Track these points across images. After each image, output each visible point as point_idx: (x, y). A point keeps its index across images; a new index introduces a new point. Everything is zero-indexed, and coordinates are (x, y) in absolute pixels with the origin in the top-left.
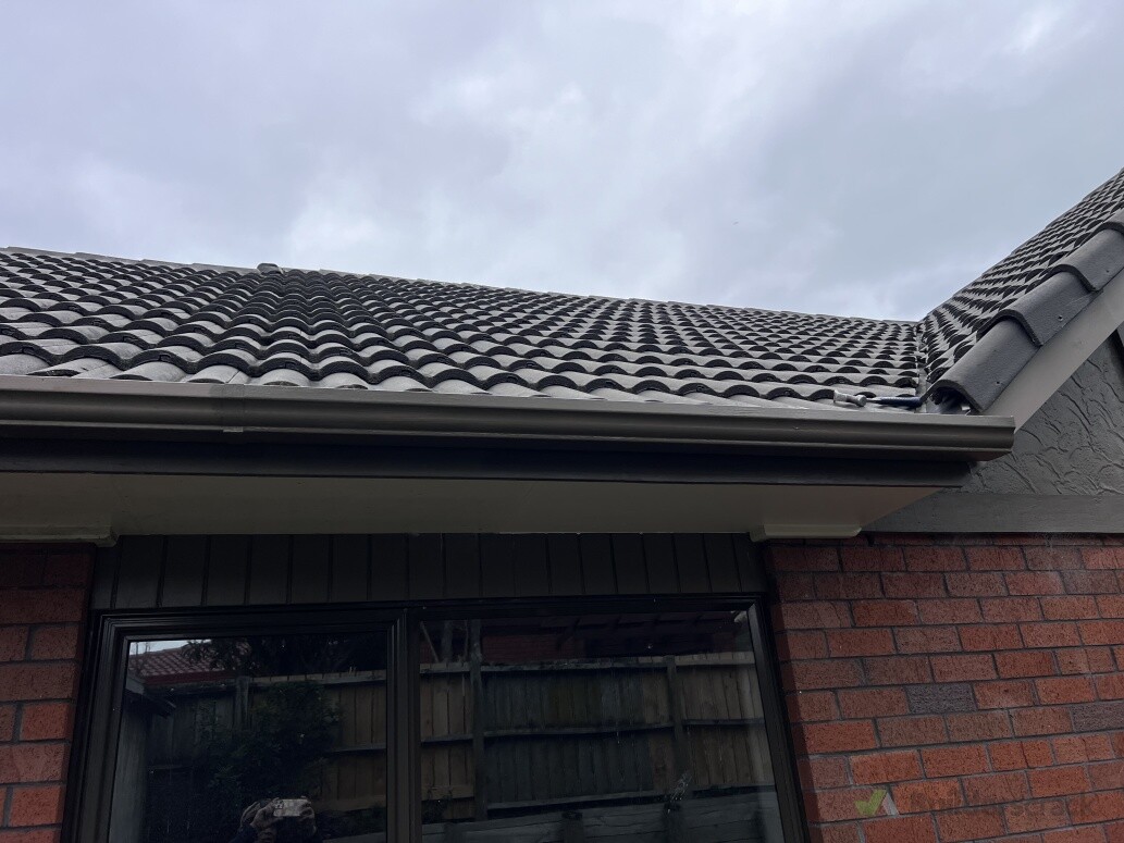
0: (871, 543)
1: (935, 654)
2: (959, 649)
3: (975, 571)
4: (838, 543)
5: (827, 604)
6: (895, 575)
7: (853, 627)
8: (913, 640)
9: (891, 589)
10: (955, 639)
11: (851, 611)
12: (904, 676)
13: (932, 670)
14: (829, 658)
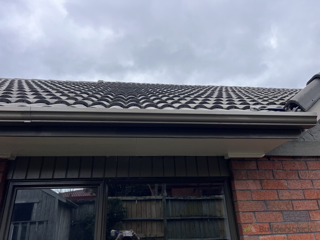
0: (269, 159)
1: (294, 200)
2: (304, 198)
3: (311, 170)
4: (256, 160)
5: (252, 181)
6: (278, 171)
7: (261, 189)
8: (285, 195)
9: (277, 176)
10: (302, 194)
11: (261, 183)
12: (282, 208)
13: (293, 206)
14: (252, 200)
